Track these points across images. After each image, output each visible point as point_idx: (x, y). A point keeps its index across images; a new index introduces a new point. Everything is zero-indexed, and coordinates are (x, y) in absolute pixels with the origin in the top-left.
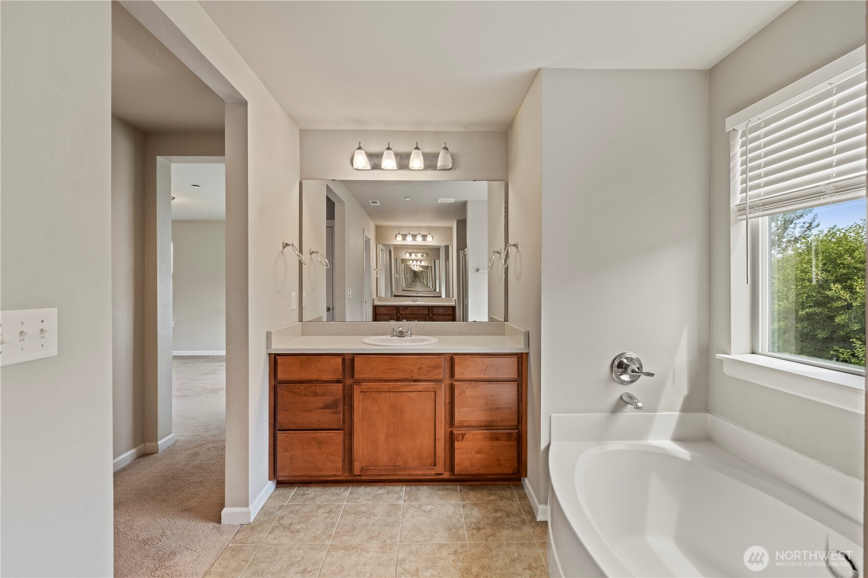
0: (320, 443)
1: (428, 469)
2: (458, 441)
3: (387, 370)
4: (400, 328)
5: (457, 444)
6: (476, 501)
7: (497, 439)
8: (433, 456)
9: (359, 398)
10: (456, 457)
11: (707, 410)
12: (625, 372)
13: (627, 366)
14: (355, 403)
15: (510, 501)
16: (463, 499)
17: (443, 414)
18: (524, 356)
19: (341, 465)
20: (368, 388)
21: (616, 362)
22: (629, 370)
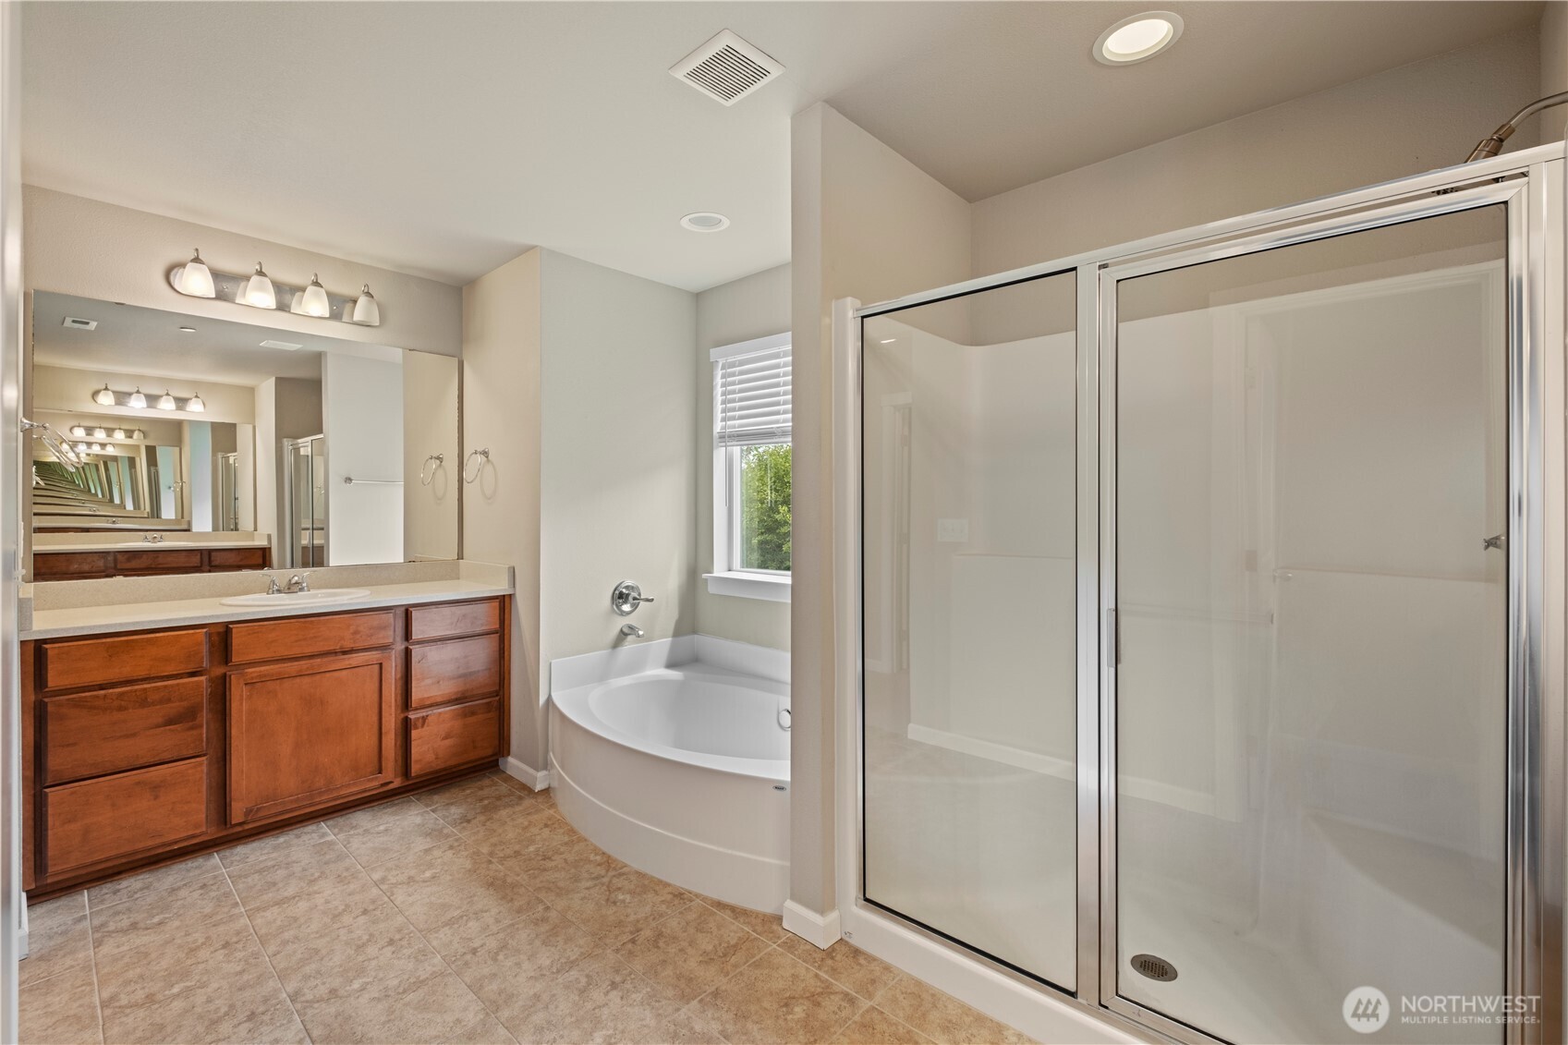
0: (156, 788)
1: (369, 780)
2: (416, 728)
3: (296, 641)
4: (296, 578)
5: (414, 734)
6: (447, 801)
7: (473, 714)
8: (375, 759)
9: (242, 696)
10: (413, 752)
11: (694, 632)
12: (625, 602)
13: (628, 595)
14: (233, 705)
15: (494, 788)
16: (427, 806)
17: (393, 695)
18: (507, 599)
19: (204, 816)
20: (260, 676)
21: (617, 592)
22: (630, 598)
